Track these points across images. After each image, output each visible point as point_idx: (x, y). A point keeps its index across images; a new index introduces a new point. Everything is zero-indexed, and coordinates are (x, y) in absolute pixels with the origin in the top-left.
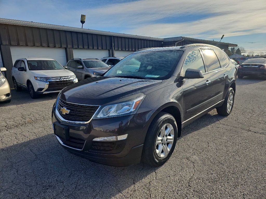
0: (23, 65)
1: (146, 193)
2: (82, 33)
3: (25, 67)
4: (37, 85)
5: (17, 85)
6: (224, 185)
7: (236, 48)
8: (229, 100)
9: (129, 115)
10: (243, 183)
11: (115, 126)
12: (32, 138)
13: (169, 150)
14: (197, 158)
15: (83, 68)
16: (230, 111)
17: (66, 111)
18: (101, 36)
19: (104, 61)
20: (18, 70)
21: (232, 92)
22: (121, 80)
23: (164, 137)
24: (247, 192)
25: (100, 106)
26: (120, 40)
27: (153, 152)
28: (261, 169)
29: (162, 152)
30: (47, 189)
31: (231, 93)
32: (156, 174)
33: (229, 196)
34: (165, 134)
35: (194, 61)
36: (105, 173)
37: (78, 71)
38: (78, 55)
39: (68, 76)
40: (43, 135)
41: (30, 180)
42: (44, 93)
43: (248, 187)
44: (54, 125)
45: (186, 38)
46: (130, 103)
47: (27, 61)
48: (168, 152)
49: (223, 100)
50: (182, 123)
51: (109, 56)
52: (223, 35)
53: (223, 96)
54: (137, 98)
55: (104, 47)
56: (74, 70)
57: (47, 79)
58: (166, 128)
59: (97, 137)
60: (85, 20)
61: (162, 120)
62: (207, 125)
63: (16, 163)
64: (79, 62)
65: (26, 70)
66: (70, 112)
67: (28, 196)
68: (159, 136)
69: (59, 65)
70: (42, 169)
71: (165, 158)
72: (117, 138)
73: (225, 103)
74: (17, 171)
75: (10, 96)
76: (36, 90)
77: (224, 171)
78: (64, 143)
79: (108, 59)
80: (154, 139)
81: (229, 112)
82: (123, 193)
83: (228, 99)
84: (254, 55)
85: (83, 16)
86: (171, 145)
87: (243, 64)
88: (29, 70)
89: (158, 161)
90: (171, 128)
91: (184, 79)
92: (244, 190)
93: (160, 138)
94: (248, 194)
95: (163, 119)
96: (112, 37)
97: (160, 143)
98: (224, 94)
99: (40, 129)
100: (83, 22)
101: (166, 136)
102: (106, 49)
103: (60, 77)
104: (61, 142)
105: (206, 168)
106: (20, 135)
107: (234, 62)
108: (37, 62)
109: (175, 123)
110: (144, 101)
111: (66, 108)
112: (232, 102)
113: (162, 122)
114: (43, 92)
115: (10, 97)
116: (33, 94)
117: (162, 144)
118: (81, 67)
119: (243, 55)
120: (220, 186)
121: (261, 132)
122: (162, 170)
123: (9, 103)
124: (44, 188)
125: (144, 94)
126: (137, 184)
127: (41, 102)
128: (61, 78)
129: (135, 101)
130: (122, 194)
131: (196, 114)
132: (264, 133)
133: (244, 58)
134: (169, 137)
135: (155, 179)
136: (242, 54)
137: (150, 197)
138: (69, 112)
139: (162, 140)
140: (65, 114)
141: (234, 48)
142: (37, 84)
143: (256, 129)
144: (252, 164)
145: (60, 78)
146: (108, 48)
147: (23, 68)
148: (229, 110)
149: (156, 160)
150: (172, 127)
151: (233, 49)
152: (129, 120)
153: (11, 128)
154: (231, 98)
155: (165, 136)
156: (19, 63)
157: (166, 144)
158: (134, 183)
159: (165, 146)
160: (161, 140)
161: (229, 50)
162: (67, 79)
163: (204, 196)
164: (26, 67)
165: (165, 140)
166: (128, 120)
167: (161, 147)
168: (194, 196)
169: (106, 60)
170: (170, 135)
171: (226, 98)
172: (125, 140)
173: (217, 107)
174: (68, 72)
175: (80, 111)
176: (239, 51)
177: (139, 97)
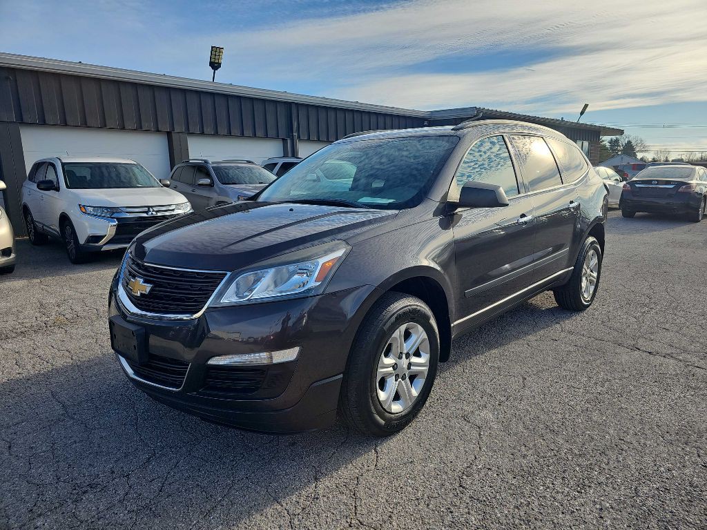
0: (51, 176)
1: (346, 504)
2: (213, 95)
3: (55, 181)
4: (86, 227)
5: (35, 228)
6: (553, 484)
7: (623, 141)
8: (585, 269)
9: (304, 298)
10: (602, 479)
11: (268, 327)
12: (59, 363)
13: (415, 392)
14: (491, 416)
15: (211, 185)
16: (589, 299)
17: (142, 287)
18: (264, 101)
19: (270, 167)
20: (38, 187)
21: (596, 250)
22: (291, 210)
23: (400, 358)
24: (610, 502)
25: (229, 274)
26: (313, 113)
27: (370, 398)
28: (655, 445)
29: (397, 397)
30: (85, 492)
31: (591, 252)
32: (377, 457)
33: (563, 513)
34: (405, 352)
35: (499, 167)
36: (242, 454)
37: (199, 192)
38: (201, 150)
39: (170, 205)
40: (88, 355)
41: (40, 470)
42: (105, 248)
43: (614, 489)
44: (111, 324)
45: (488, 110)
46: (308, 264)
47: (63, 165)
48: (413, 400)
49: (570, 269)
50: (452, 325)
51: (285, 156)
52: (586, 106)
53: (570, 260)
54: (326, 253)
55: (271, 132)
56: (189, 189)
57: (110, 212)
58: (407, 335)
59: (219, 355)
60: (222, 61)
61: (394, 314)
62: (527, 334)
63: (8, 427)
64: (201, 169)
65: (57, 189)
66: (152, 290)
67: (31, 510)
68: (386, 355)
69: (149, 177)
70: (75, 442)
71: (403, 413)
72: (271, 358)
73: (576, 276)
74: (10, 447)
75: (13, 256)
76: (82, 241)
77: (557, 449)
78: (136, 373)
79: (281, 161)
80: (374, 362)
81: (588, 301)
82: (284, 505)
83: (585, 266)
84: (670, 159)
85: (216, 51)
86: (420, 382)
87: (634, 179)
88: (68, 187)
89: (383, 422)
90: (419, 334)
91: (459, 209)
92: (602, 498)
93: (388, 361)
94: (612, 508)
95: (398, 311)
96: (293, 106)
97: (390, 374)
98: (571, 252)
99: (84, 342)
100: (215, 65)
101: (408, 356)
102: (277, 137)
103: (149, 207)
104: (130, 371)
105: (509, 441)
106: (30, 356)
107: (614, 176)
108: (91, 168)
109: (433, 322)
110: (344, 262)
111: (142, 280)
112: (595, 274)
113: (393, 319)
114: (101, 247)
115: (11, 257)
116: (74, 251)
117: (397, 376)
118: (207, 181)
119: (642, 159)
120: (542, 488)
121: (664, 351)
122: (393, 447)
123: (9, 275)
124: (75, 489)
125: (348, 243)
126: (325, 483)
127: (95, 273)
128: (151, 210)
129: (321, 261)
130: (282, 506)
131: (495, 302)
132: (674, 355)
133: (642, 165)
134: (414, 360)
135: (373, 467)
136: (639, 156)
137: (356, 513)
138: (148, 290)
139: (395, 367)
140: (139, 295)
141: (617, 141)
142: (87, 224)
143: (655, 347)
144: (631, 432)
145: (149, 209)
146: (282, 134)
147: (51, 182)
148: (585, 296)
149: (378, 418)
150: (424, 332)
151: (614, 143)
152: (306, 310)
153: (7, 337)
154: (591, 264)
155: (404, 356)
156: (42, 170)
157: (407, 379)
158: (316, 479)
159: (403, 382)
160: (393, 367)
161: (605, 146)
162: (167, 214)
163: (496, 511)
164: (58, 180)
165: (405, 366)
166: (303, 310)
167: (392, 384)
168: (471, 512)
169: (276, 164)
170: (417, 354)
171: (578, 263)
172: (291, 362)
173: (552, 286)
174: (169, 194)
175: (177, 288)
176: (629, 149)
177: (332, 250)
